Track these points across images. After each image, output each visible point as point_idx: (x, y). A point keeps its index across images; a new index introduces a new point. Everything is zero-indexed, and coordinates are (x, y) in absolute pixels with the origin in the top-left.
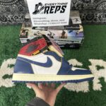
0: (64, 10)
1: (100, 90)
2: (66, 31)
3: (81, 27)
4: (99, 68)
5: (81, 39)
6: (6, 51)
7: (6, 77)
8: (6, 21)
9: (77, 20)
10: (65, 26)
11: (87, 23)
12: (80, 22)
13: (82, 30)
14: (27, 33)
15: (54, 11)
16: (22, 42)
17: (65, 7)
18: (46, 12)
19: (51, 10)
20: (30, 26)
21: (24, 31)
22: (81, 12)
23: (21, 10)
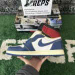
2: (49, 19)
3: (60, 16)
5: (60, 25)
6: (5, 33)
8: (4, 11)
9: (57, 11)
10: (48, 15)
12: (59, 12)
13: (60, 18)
14: (20, 20)
15: (40, 4)
16: (17, 27)
19: (38, 3)
20: (22, 15)
21: (18, 19)
22: (59, 5)
23: (15, 3)
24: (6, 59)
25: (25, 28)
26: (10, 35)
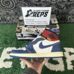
0: (46, 15)
1: (72, 69)
3: (58, 25)
4: (71, 54)
6: (6, 42)
7: (6, 60)
8: (6, 21)
9: (55, 21)
11: (61, 23)
12: (57, 22)
13: (58, 28)
14: (21, 30)
16: (17, 36)
17: (47, 13)
18: (34, 16)
19: (38, 14)
20: (23, 25)
21: (19, 28)
22: (57, 15)
23: (16, 14)
24: (6, 67)
25: (25, 37)
26: (11, 43)
